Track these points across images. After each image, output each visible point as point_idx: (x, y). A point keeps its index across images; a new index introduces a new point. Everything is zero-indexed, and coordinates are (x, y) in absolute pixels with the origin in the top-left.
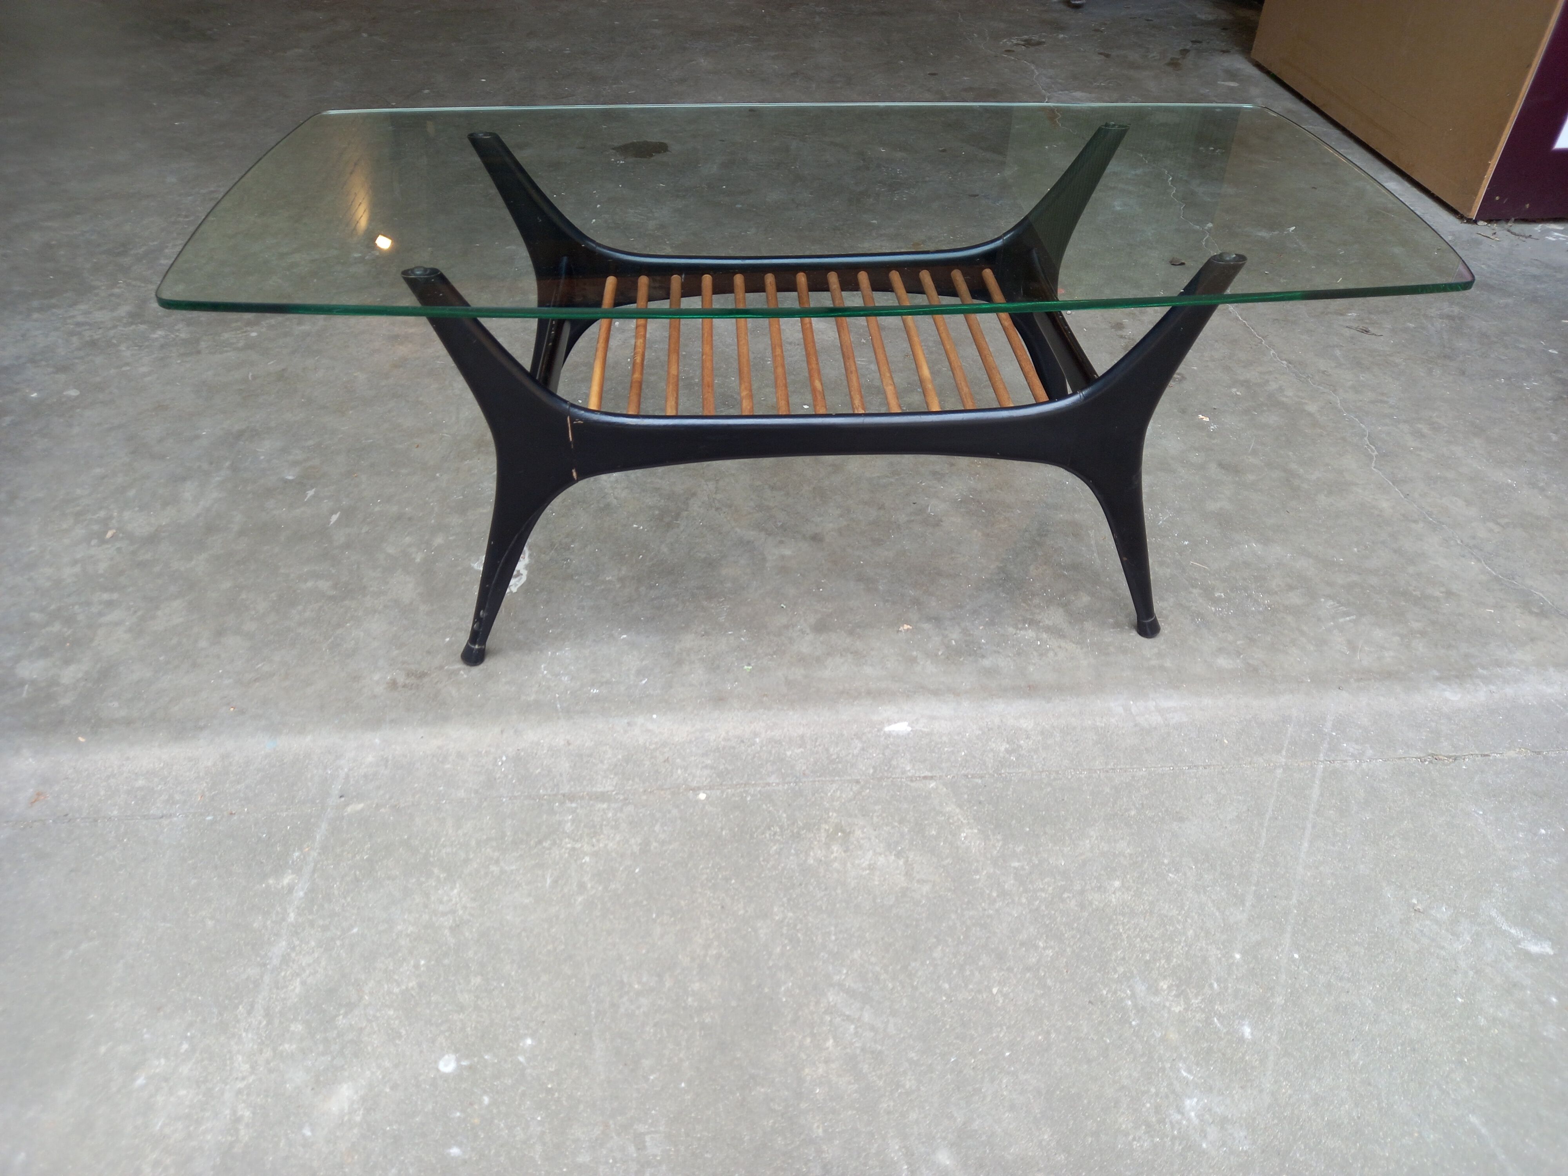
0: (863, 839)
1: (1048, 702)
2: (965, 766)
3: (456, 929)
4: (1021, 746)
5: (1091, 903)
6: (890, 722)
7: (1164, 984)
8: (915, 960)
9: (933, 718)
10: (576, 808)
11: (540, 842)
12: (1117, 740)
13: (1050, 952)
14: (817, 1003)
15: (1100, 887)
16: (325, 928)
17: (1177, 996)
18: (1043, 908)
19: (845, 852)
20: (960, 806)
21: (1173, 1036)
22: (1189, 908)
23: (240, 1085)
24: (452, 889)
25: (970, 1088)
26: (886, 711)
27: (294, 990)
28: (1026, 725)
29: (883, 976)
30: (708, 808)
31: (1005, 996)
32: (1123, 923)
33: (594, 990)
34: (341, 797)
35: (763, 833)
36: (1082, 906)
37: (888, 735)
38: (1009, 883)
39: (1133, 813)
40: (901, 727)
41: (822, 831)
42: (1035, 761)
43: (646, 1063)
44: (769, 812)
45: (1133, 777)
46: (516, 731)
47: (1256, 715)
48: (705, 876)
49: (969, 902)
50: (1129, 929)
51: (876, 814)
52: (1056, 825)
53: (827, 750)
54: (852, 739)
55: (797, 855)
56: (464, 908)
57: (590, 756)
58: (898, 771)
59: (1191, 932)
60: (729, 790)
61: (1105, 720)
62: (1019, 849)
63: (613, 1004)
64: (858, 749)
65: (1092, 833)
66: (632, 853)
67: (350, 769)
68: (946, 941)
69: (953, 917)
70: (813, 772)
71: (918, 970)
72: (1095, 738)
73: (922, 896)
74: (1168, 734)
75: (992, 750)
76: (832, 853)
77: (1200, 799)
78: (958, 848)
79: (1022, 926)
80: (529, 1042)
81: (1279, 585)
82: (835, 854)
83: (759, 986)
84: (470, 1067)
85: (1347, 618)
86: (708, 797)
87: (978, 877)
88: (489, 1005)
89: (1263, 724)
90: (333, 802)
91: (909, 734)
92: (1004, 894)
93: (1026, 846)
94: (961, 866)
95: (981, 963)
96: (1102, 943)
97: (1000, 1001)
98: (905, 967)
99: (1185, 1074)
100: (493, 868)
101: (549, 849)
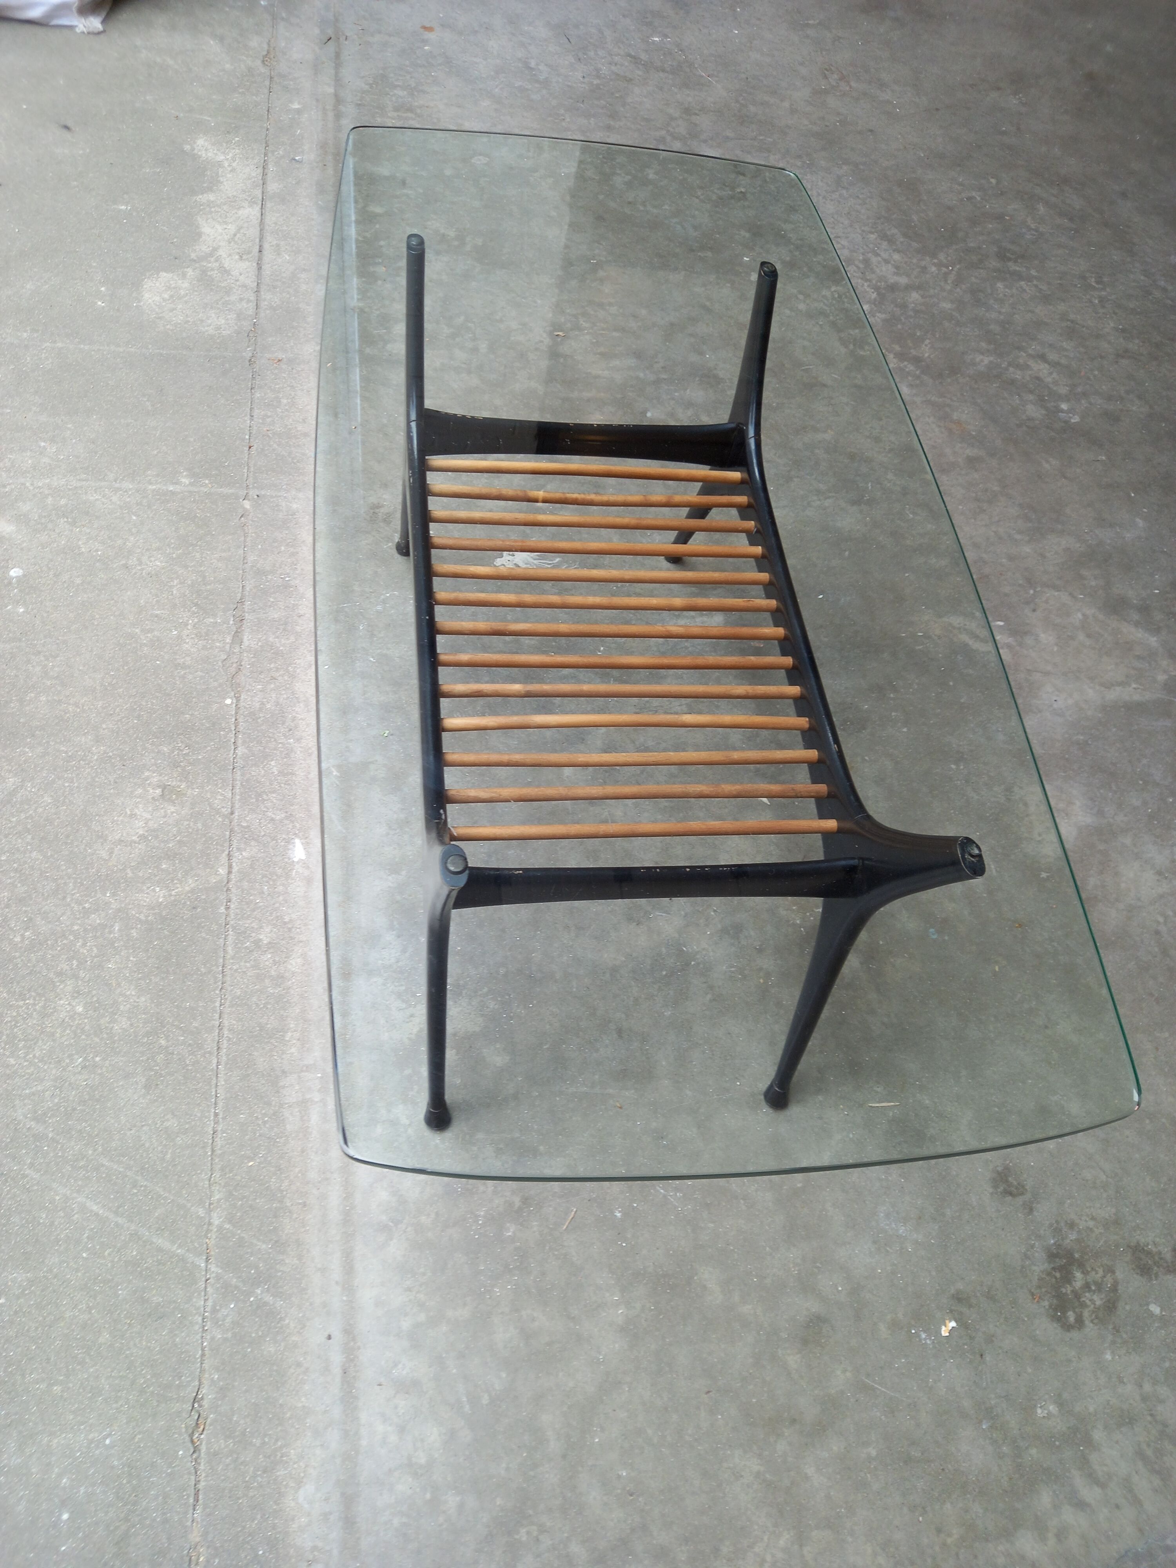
0: (165, 812)
2: (242, 901)
3: (126, 566)
4: (264, 953)
5: (62, 982)
8: (33, 838)
9: (309, 881)
10: (228, 624)
11: (196, 605)
12: (263, 1049)
13: (18, 939)
15: (78, 992)
16: (139, 504)
18: (65, 942)
19: (153, 798)
20: (192, 891)
22: (39, 1067)
23: (28, 484)
24: (161, 562)
27: (92, 496)
28: (294, 964)
29: (23, 816)
30: (215, 706)
32: (34, 1005)
33: (55, 642)
34: (258, 496)
35: (182, 742)
36: (60, 974)
37: (288, 841)
38: (96, 919)
39: (163, 1042)
40: (298, 851)
41: (179, 783)
42: (242, 964)
44: (206, 747)
45: (210, 1053)
47: (290, 1212)
48: (144, 704)
49: (82, 884)
50: (28, 1009)
51: (192, 824)
52: (158, 968)
53: (274, 792)
54: (286, 812)
55: (156, 764)
56: (143, 569)
57: (284, 630)
58: (242, 846)
59: (12, 1061)
60: (233, 720)
61: (295, 1041)
62: (134, 933)
63: (39, 653)
64: (273, 816)
65: (143, 999)
66: (176, 659)
67: (285, 497)
68: (46, 863)
69: (69, 870)
70: (248, 780)
71: (22, 839)
72: (268, 1026)
73: (95, 850)
74: (269, 1104)
75: (261, 927)
76: (153, 789)
77: (173, 1114)
78: (143, 883)
79: (49, 922)
80: (21, 610)
81: (533, 1320)
82: (151, 791)
83: (33, 736)
84: (10, 583)
85: (465, 1399)
86: (227, 705)
87: (108, 895)
88: (56, 589)
89: (275, 1216)
90: (253, 493)
91: (289, 859)
92: (86, 913)
93: (137, 939)
94: (123, 883)
95: (19, 885)
96: (18, 983)
98: (28, 831)
100: (176, 582)
101: (189, 611)
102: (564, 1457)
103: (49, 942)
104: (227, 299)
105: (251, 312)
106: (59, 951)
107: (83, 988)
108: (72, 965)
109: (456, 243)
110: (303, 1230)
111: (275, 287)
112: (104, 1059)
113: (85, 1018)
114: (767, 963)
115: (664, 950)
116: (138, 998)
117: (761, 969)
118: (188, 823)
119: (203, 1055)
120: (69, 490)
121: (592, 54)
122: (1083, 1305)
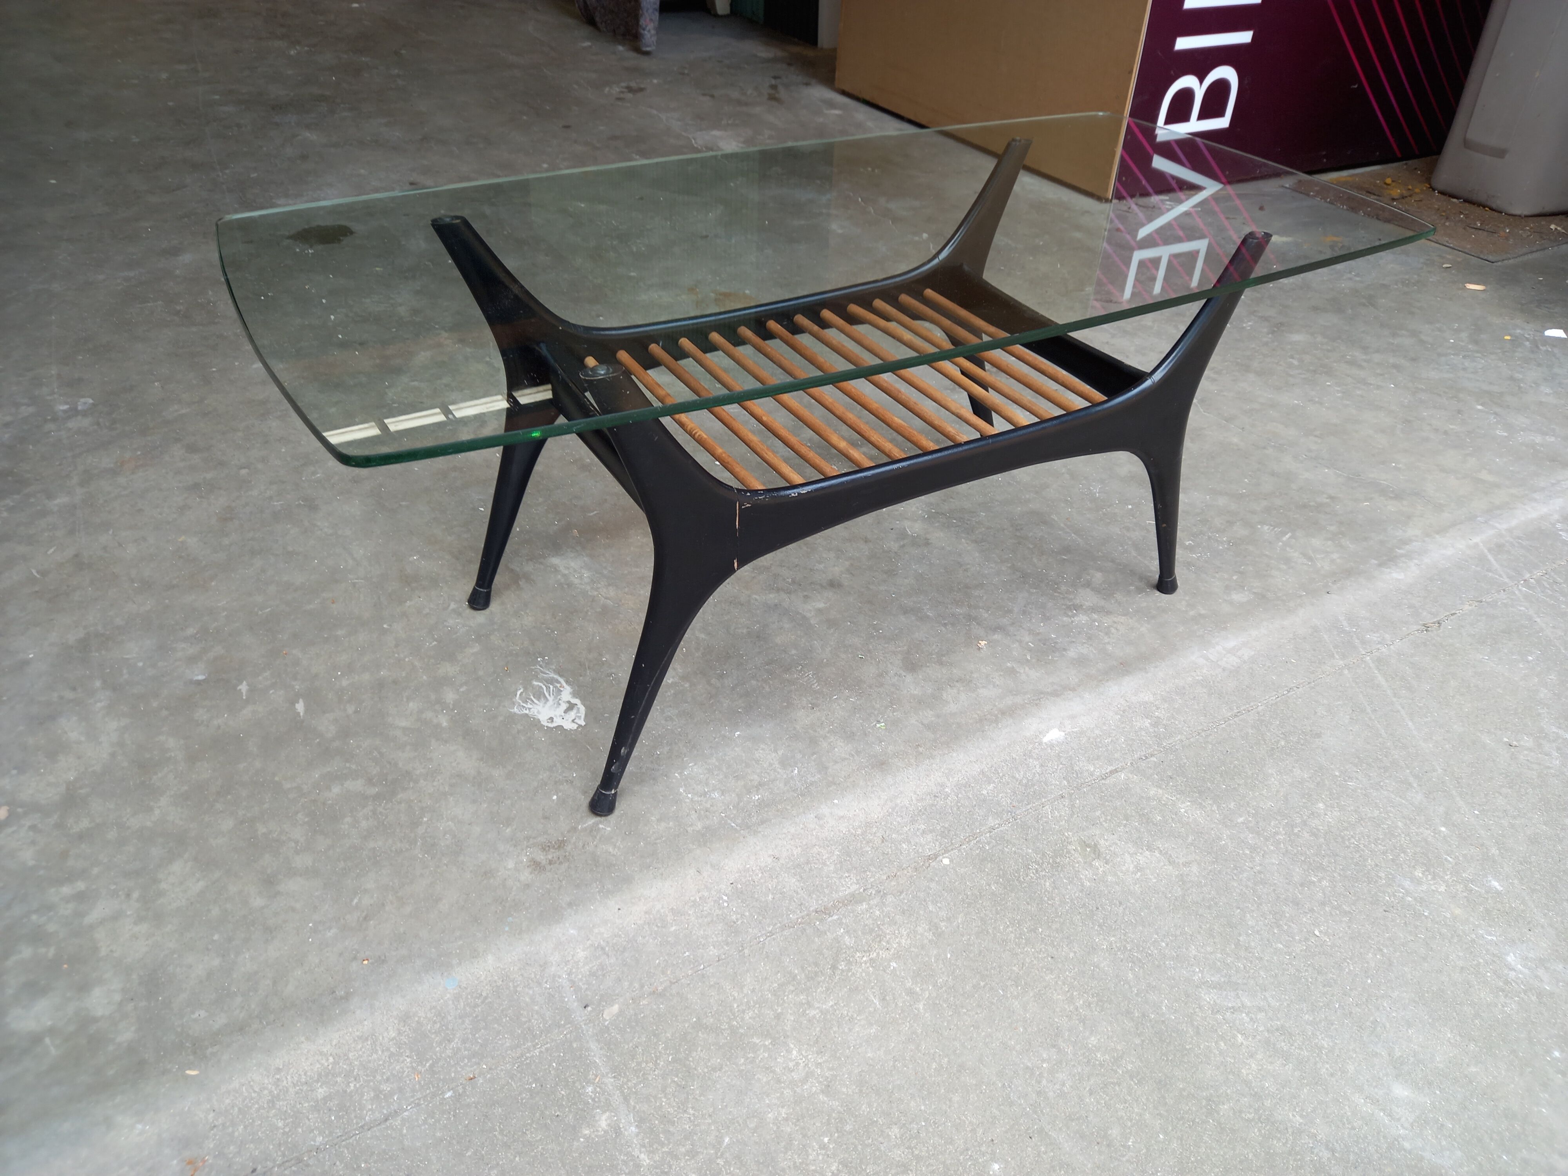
0: (1110, 846)
1: (1147, 672)
2: (1133, 751)
3: (827, 1089)
4: (1159, 718)
5: (1318, 830)
6: (1042, 733)
7: (1418, 873)
8: (1240, 935)
9: (1072, 717)
10: (840, 919)
11: (834, 968)
12: (1222, 687)
13: (1325, 883)
14: (1200, 1008)
15: (1313, 813)
16: (692, 1154)
17: (1434, 878)
18: (1290, 848)
19: (1106, 863)
20: (1159, 787)
21: (1458, 911)
22: (1383, 805)
24: (789, 1051)
25: (1368, 1024)
26: (1031, 725)
28: (1146, 698)
29: (1229, 960)
30: (960, 870)
31: (1327, 934)
33: (1010, 1087)
34: (585, 1007)
35: (1027, 875)
36: (1314, 835)
37: (1051, 746)
38: (1251, 838)
39: (1283, 743)
40: (1055, 735)
41: (1073, 852)
42: (1180, 726)
43: (1115, 1132)
44: (1015, 853)
45: (1258, 713)
46: (712, 866)
47: (1294, 632)
48: (1013, 935)
49: (1236, 868)
50: (1360, 839)
51: (1102, 820)
52: (1240, 775)
53: (1013, 778)
54: (1026, 759)
55: (1071, 882)
56: (818, 1065)
57: (808, 863)
58: (1086, 774)
59: (1400, 824)
60: (963, 848)
63: (1039, 1093)
64: (1037, 767)
65: (1270, 771)
67: (568, 975)
68: (1247, 907)
71: (1249, 943)
73: (1198, 877)
75: (1141, 729)
76: (1098, 869)
77: (1316, 713)
78: (1188, 824)
79: (1289, 869)
82: (1101, 869)
83: (1144, 1015)
86: (951, 862)
87: (1224, 842)
88: (928, 1151)
89: (1305, 637)
91: (1066, 738)
92: (1254, 849)
95: (1287, 915)
96: (1352, 858)
97: (1328, 940)
98: (1238, 944)
99: (1490, 938)
100: (812, 1013)
101: (849, 970)
112: (1333, 770)
113: (1323, 798)
118: (1104, 823)
119: (1264, 715)
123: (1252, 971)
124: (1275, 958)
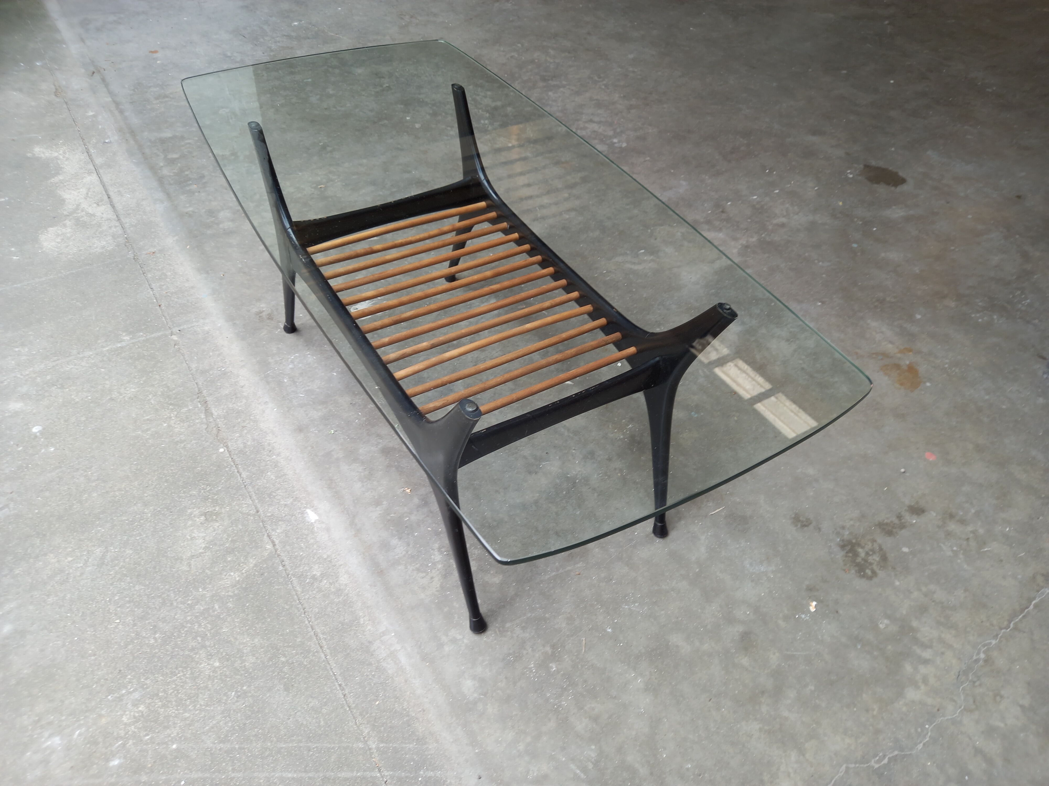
0: (213, 528)
1: (371, 585)
2: (291, 558)
3: (112, 399)
4: (321, 581)
5: (196, 654)
6: (315, 510)
7: (142, 708)
8: (131, 579)
9: (328, 530)
10: (198, 407)
11: (171, 404)
12: (350, 635)
13: (152, 641)
14: (94, 546)
15: (210, 655)
16: (102, 361)
17: (135, 717)
18: (186, 629)
19: (201, 523)
20: (256, 565)
21: (104, 721)
22: (208, 710)
23: (19, 376)
24: (135, 389)
25: (51, 627)
26: (325, 506)
27: (67, 367)
28: (343, 579)
29: (117, 568)
30: (214, 456)
31: (116, 627)
33: (85, 459)
34: (179, 330)
35: (203, 484)
36: (193, 649)
37: (302, 513)
38: (200, 607)
39: (283, 659)
40: (312, 516)
41: (214, 508)
42: (310, 593)
43: (47, 494)
44: (220, 481)
45: (317, 652)
46: (244, 365)
47: (417, 719)
48: (166, 472)
49: (180, 591)
50: (181, 679)
51: (235, 528)
52: (256, 618)
53: (278, 489)
54: (293, 497)
55: (192, 503)
56: (124, 397)
57: (236, 398)
58: (274, 527)
59: (187, 715)
60: (230, 459)
61: (367, 622)
62: (230, 605)
63: (78, 469)
64: (285, 503)
65: (256, 640)
66: (174, 439)
67: (198, 325)
68: (148, 589)
69: (166, 587)
70: (258, 489)
71: (124, 582)
72: (346, 621)
73: (178, 568)
74: (370, 664)
75: (311, 568)
76: (198, 518)
77: (312, 697)
78: (221, 574)
79: (169, 622)
80: (52, 449)
81: (593, 709)
82: (198, 520)
84: (36, 437)
85: (578, 771)
86: (222, 453)
87: (200, 590)
88: (70, 429)
89: (409, 726)
90: (176, 330)
91: (308, 522)
92: (191, 607)
93: (234, 608)
94: (207, 579)
95: (136, 609)
96: (166, 667)
97: (111, 626)
98: (126, 575)
99: (77, 732)
100: (150, 396)
101: (168, 409)
102: (652, 774)
103: (175, 634)
104: (101, 230)
105: (120, 232)
106: (185, 636)
107: (212, 651)
108: (198, 640)
109: (233, 157)
110: (430, 725)
111: (129, 214)
112: (249, 686)
113: (223, 668)
114: (618, 464)
115: (558, 481)
116: (253, 641)
117: (615, 469)
118: (232, 528)
119: (314, 655)
120: (49, 369)
121: (262, 40)
122: (871, 564)
123: (106, 577)
124: (110, 593)
